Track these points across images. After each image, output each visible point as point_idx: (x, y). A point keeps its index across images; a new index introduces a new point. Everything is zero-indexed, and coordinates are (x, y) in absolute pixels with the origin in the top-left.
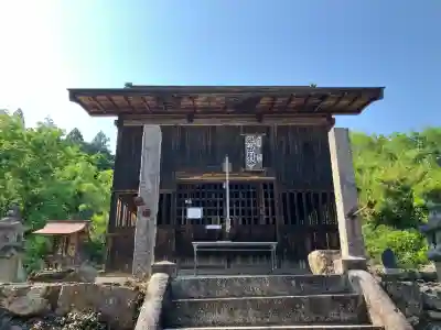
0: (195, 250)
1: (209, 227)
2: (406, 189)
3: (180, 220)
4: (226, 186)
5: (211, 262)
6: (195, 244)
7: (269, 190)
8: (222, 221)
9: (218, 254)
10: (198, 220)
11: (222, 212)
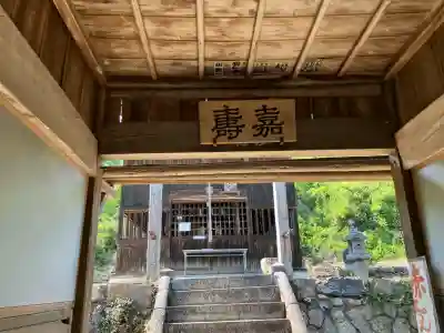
0: (186, 256)
1: (195, 237)
2: (366, 196)
3: (173, 233)
4: (209, 205)
5: (198, 265)
6: (185, 252)
7: (242, 208)
8: (206, 233)
9: (203, 258)
10: (187, 233)
11: (206, 225)
